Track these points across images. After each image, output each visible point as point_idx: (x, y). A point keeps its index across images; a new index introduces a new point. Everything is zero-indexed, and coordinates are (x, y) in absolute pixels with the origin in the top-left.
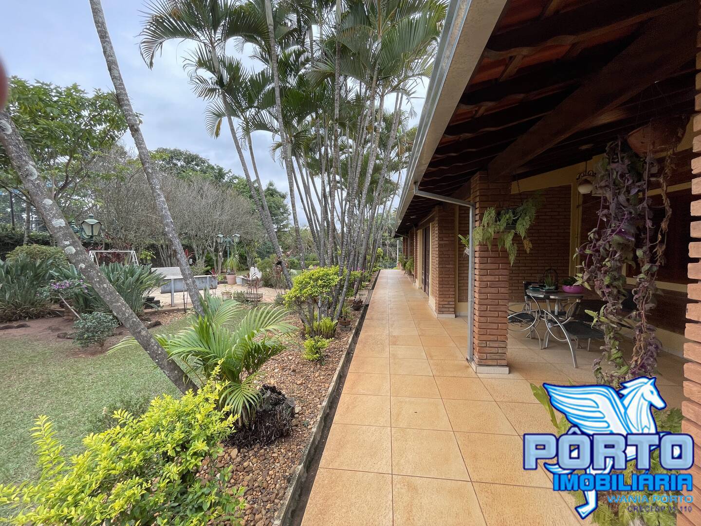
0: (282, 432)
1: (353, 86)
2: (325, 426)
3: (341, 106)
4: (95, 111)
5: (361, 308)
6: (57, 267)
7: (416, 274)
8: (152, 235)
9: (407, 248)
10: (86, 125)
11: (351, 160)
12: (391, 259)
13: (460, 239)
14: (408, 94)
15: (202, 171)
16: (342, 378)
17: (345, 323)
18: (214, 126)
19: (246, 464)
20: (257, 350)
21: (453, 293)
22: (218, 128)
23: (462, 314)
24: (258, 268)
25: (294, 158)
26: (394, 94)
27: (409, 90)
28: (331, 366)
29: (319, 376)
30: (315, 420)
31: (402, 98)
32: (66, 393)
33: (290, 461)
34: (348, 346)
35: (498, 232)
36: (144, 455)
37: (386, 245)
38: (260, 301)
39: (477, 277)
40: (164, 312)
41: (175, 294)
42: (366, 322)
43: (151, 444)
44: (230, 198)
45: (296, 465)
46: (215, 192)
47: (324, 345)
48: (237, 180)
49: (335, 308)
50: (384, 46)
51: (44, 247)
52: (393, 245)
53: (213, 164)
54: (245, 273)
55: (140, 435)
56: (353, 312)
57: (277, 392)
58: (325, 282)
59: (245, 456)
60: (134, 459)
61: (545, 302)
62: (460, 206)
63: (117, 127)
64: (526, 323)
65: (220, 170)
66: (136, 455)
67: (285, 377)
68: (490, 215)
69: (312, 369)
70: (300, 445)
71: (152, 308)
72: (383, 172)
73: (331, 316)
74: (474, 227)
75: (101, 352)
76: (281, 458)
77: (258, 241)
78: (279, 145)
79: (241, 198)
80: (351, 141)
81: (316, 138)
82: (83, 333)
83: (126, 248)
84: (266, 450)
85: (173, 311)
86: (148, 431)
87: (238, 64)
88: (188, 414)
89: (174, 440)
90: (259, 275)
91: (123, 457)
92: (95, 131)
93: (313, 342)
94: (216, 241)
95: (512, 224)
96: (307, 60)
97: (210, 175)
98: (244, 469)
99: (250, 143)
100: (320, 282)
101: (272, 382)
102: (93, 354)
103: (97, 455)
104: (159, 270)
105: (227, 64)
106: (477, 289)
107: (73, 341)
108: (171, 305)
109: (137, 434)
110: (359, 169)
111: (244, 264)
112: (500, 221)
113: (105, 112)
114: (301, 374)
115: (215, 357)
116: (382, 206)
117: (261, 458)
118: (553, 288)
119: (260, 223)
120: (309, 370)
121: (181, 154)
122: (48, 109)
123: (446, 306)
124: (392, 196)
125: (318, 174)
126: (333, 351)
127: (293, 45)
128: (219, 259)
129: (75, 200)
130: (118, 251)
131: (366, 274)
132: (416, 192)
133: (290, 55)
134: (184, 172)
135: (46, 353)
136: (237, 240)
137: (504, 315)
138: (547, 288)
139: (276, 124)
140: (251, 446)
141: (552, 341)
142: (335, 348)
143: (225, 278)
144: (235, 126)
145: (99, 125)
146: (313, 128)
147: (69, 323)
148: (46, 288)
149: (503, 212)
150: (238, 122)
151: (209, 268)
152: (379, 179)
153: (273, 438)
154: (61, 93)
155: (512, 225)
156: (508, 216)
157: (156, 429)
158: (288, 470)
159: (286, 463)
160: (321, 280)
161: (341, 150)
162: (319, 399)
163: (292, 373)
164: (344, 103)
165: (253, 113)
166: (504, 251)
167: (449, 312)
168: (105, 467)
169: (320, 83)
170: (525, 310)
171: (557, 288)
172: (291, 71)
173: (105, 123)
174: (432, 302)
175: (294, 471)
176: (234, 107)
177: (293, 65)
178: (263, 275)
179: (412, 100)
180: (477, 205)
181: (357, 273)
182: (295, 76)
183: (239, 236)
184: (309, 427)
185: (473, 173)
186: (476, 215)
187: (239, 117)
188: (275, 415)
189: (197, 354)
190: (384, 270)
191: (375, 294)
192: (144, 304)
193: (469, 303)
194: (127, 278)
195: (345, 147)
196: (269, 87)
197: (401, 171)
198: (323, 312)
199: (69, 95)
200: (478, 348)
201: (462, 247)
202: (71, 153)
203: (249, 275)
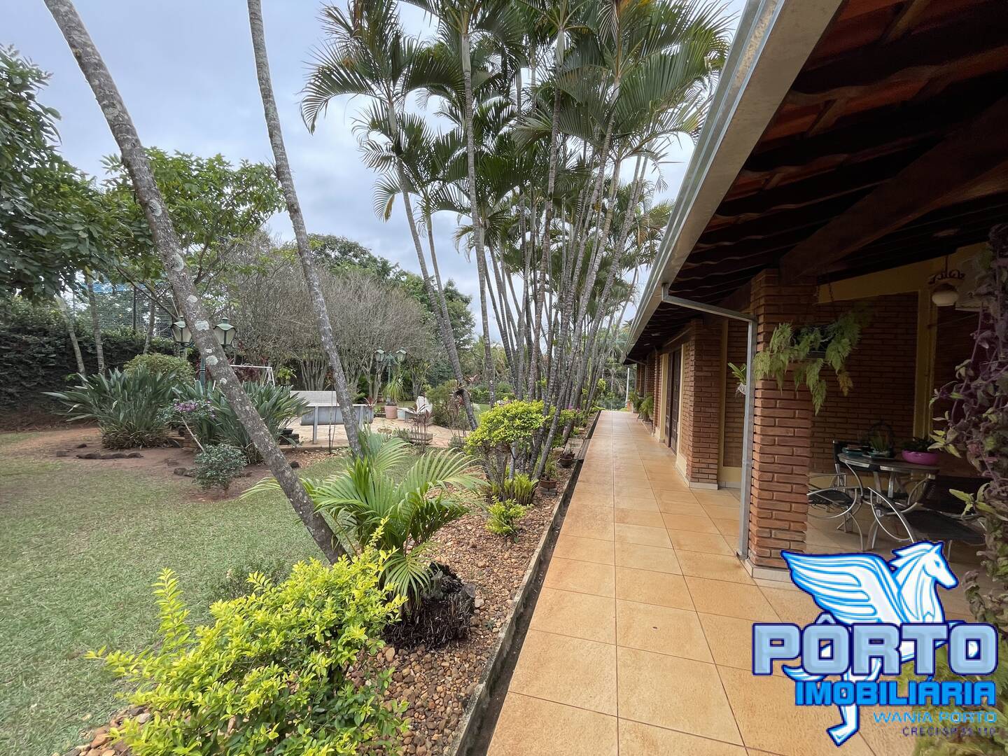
0: (456, 632)
1: (575, 148)
2: (517, 632)
3: (557, 176)
4: (239, 187)
5: (572, 464)
6: (181, 383)
7: (656, 419)
8: (295, 347)
9: (643, 381)
10: (227, 205)
11: (567, 251)
12: (616, 395)
13: (730, 370)
14: (655, 157)
15: (361, 264)
16: (542, 564)
17: (548, 485)
18: (384, 205)
19: (405, 671)
20: (430, 509)
21: (716, 451)
22: (389, 208)
23: (730, 483)
24: (428, 398)
25: (486, 248)
26: (635, 158)
27: (656, 152)
28: (527, 545)
29: (510, 558)
30: (503, 621)
31: (645, 163)
32: (182, 547)
33: (466, 675)
34: (552, 519)
35: (796, 362)
36: (285, 636)
37: (610, 375)
38: (428, 444)
39: (758, 429)
40: (303, 450)
41: (318, 427)
42: (579, 486)
43: (293, 622)
44: (395, 302)
45: (475, 684)
46: (376, 292)
47: (519, 513)
48: (406, 277)
49: (535, 461)
50: (624, 91)
51: (167, 357)
52: (621, 376)
53: (376, 256)
54: (411, 404)
55: (280, 609)
56: (560, 470)
57: (450, 574)
58: (525, 423)
59: (404, 660)
60: (273, 641)
61: (873, 476)
62: (731, 320)
63: (264, 207)
64: (838, 507)
65: (385, 263)
66: (275, 635)
67: (461, 555)
68: (782, 334)
69: (499, 547)
70: (481, 655)
71: (289, 443)
72: (612, 268)
73: (528, 473)
74: (755, 353)
75: (225, 498)
76: (454, 670)
77: (428, 361)
78: (466, 230)
79: (410, 302)
80: (567, 226)
81: (517, 221)
82: (205, 471)
83: (261, 363)
84: (433, 655)
85: (314, 450)
86: (292, 604)
87: (421, 123)
88: (341, 589)
89: (324, 621)
90: (429, 408)
91: (260, 635)
92: (237, 212)
93: (503, 508)
94: (374, 360)
95: (820, 349)
96: (512, 115)
97: (372, 270)
98: (404, 678)
99: (430, 227)
100: (518, 422)
101: (444, 560)
102: (216, 498)
103: (228, 628)
104: (302, 394)
105: (407, 124)
106: (757, 448)
107: (192, 479)
108: (312, 442)
109: (275, 608)
110: (579, 264)
111: (408, 393)
112: (798, 343)
113: (251, 189)
114: (484, 552)
115: (374, 515)
116: (608, 318)
117: (426, 666)
118: (885, 453)
119: (433, 336)
120: (495, 548)
121: (336, 241)
122: (187, 186)
123: (704, 471)
124: (623, 304)
125: (517, 271)
126: (530, 523)
127: (493, 97)
128: (376, 382)
129: (208, 299)
130: (252, 366)
131: (581, 415)
132: (664, 297)
133: (489, 109)
134: (339, 265)
135: (160, 493)
136: (401, 358)
137: (803, 490)
138: (875, 452)
139: (466, 202)
140: (413, 647)
141: (881, 539)
142: (533, 520)
143: (383, 409)
144: (413, 205)
145: (243, 205)
146: (514, 207)
147: (189, 456)
148: (168, 409)
149: (803, 330)
150: (416, 199)
151: (363, 394)
152: (605, 278)
153: (444, 639)
154: (202, 166)
155: (819, 351)
156: (812, 337)
157: (301, 604)
158: (463, 689)
159: (460, 677)
160: (520, 419)
161: (552, 237)
162: (510, 591)
163: (472, 550)
164: (562, 171)
165: (437, 188)
166: (805, 390)
167: (709, 481)
168: (237, 646)
169: (529, 146)
170: (835, 486)
171: (892, 455)
172: (488, 131)
173: (250, 203)
174: (682, 463)
175: (473, 692)
176: (413, 181)
177: (491, 122)
178: (433, 409)
179: (660, 166)
180: (761, 320)
181: (570, 413)
182: (493, 137)
183: (405, 352)
184: (495, 630)
185: (756, 271)
186: (759, 334)
187: (417, 192)
188: (447, 607)
189: (351, 508)
190: (607, 411)
191: (592, 446)
192: (280, 438)
193: (744, 468)
194: (262, 402)
195: (560, 233)
196: (458, 153)
197: (639, 268)
198: (518, 467)
199: (211, 168)
200: (756, 539)
201: (733, 382)
202: (207, 240)
203: (416, 407)
